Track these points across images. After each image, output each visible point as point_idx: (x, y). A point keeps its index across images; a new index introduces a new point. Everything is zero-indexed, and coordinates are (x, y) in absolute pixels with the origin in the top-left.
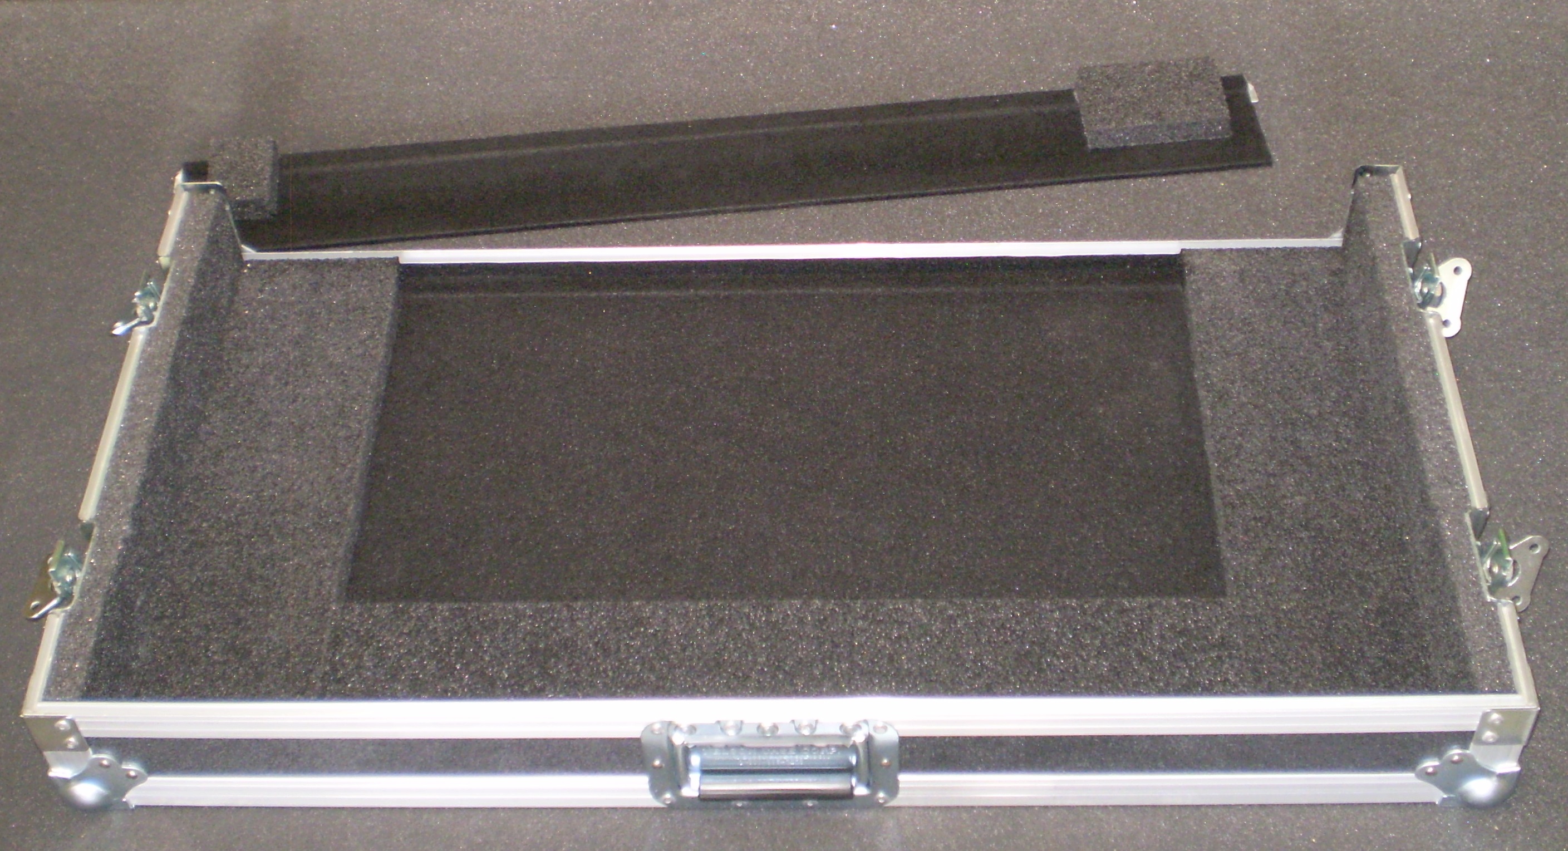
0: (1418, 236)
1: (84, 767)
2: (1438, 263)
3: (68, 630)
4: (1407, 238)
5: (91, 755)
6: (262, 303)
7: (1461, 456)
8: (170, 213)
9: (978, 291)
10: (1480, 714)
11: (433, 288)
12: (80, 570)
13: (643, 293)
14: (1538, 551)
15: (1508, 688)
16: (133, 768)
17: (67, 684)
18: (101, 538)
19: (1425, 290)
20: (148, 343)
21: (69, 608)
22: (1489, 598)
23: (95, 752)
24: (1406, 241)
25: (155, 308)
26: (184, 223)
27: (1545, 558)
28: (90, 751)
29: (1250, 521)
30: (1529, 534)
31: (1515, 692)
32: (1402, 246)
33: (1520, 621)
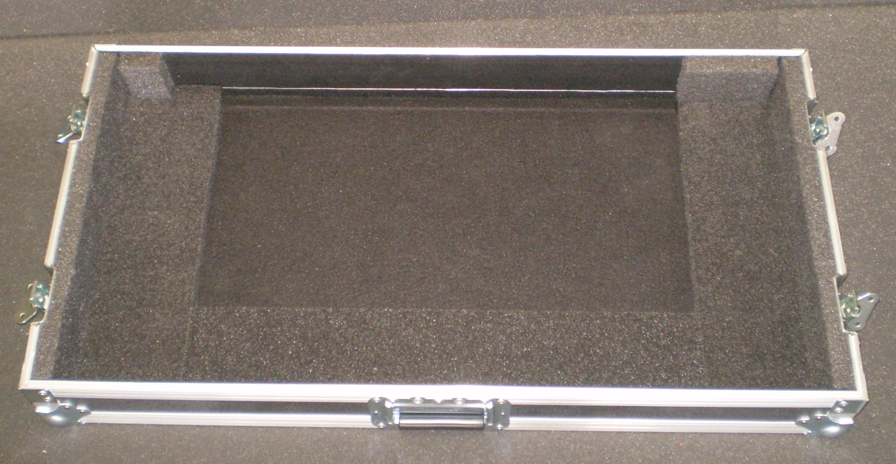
0: (815, 97)
1: (55, 409)
2: (826, 114)
3: (43, 336)
4: (809, 98)
5: (60, 404)
6: (142, 114)
7: (833, 241)
8: (87, 64)
9: (558, 111)
10: (835, 401)
11: (242, 103)
12: (48, 294)
13: (364, 108)
14: (872, 301)
15: (852, 387)
16: (82, 408)
17: (44, 370)
18: (58, 276)
19: (818, 130)
20: (79, 151)
21: (42, 321)
22: (844, 331)
23: (61, 402)
24: (808, 100)
25: (82, 125)
26: (96, 72)
27: (876, 305)
28: (59, 402)
29: (710, 265)
30: (869, 291)
31: (855, 390)
32: (806, 103)
33: (860, 346)
